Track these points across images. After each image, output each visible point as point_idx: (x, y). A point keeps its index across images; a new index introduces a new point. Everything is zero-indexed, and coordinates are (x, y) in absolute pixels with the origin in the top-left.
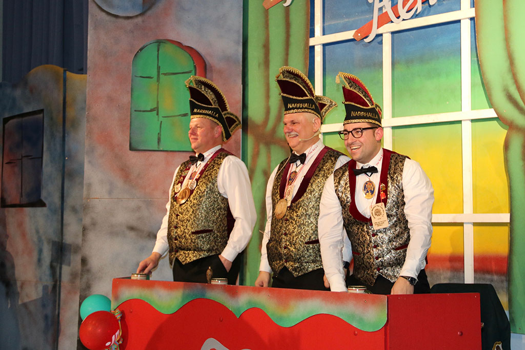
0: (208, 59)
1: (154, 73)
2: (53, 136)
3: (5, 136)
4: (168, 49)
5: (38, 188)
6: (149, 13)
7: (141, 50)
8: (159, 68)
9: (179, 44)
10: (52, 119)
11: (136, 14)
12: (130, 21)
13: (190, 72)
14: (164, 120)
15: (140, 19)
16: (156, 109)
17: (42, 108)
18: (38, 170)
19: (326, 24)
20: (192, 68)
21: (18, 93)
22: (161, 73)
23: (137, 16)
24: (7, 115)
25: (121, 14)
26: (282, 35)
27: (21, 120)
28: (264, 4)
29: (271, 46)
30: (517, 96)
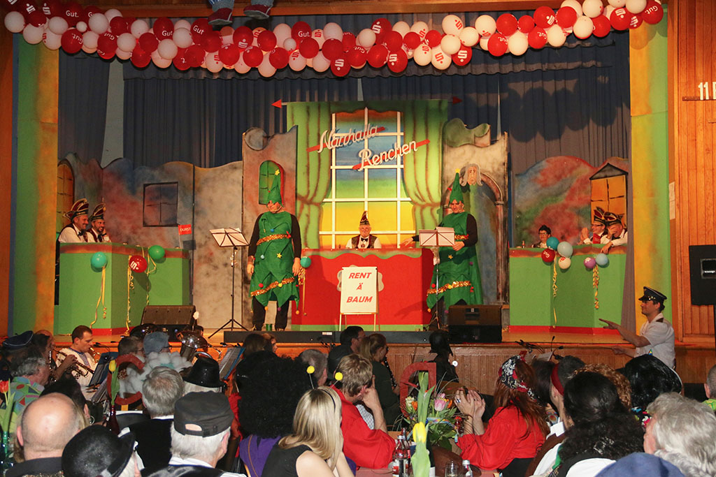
0: (285, 170)
1: (267, 174)
2: (185, 194)
3: (146, 193)
4: (271, 164)
5: (175, 218)
6: (265, 149)
7: (262, 164)
8: (268, 172)
9: (275, 162)
10: (184, 187)
11: (261, 149)
12: (258, 152)
15: (261, 152)
17: (175, 181)
18: (176, 210)
19: (337, 161)
21: (156, 173)
24: (146, 183)
25: (255, 149)
26: (317, 164)
27: (159, 186)
28: (307, 150)
29: (311, 167)
30: (419, 195)
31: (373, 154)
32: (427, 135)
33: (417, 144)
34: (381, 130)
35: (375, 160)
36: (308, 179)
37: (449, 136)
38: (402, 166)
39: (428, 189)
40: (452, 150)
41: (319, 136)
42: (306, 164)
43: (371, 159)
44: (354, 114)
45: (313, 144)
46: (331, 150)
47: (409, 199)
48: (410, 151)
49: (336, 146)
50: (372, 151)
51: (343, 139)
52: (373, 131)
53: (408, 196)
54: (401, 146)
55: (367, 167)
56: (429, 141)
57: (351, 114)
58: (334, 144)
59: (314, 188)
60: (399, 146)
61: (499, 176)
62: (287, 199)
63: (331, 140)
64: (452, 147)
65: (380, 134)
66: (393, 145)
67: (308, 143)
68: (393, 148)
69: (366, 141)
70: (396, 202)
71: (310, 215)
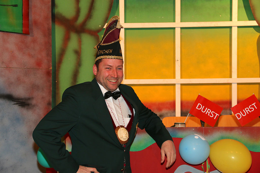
14: (1, 9)
53: (252, 17)
70: (229, 29)
71: (81, 50)
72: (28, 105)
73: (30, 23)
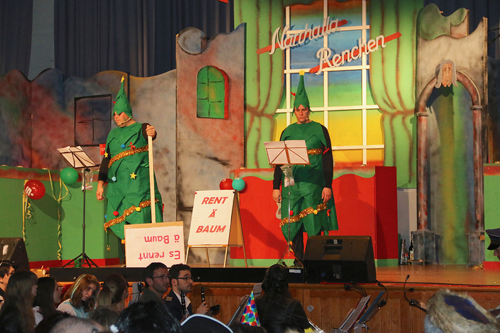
0: (229, 75)
1: (207, 82)
3: (77, 108)
4: (212, 70)
6: (204, 53)
7: (201, 70)
8: (208, 79)
9: (217, 68)
11: (198, 53)
12: (195, 56)
13: (222, 81)
14: (212, 104)
15: (200, 56)
16: (207, 99)
17: (109, 93)
18: (109, 126)
19: (292, 64)
20: (223, 80)
21: (87, 84)
22: (209, 81)
23: (199, 54)
24: (77, 96)
25: (192, 53)
26: (268, 67)
27: (91, 99)
28: (257, 52)
29: (261, 72)
30: (388, 101)
31: (334, 52)
32: (398, 27)
33: (385, 39)
34: (343, 23)
35: (335, 61)
36: (259, 86)
37: (423, 26)
38: (368, 67)
39: (399, 94)
40: (426, 43)
41: (271, 34)
42: (256, 68)
43: (331, 60)
44: (311, 7)
45: (263, 44)
46: (285, 50)
47: (377, 107)
48: (377, 48)
49: (290, 45)
50: (331, 50)
51: (298, 37)
52: (333, 26)
53: (375, 103)
54: (367, 43)
55: (327, 69)
56: (401, 35)
57: (307, 6)
58: (288, 43)
59: (266, 97)
60: (364, 41)
61: (477, 73)
62: (233, 111)
63: (284, 39)
64: (426, 40)
65: (342, 29)
66: (358, 41)
67: (258, 44)
68: (358, 46)
69: (325, 38)
70: (361, 111)
71: (261, 129)
72: (228, 165)
73: (229, 112)
